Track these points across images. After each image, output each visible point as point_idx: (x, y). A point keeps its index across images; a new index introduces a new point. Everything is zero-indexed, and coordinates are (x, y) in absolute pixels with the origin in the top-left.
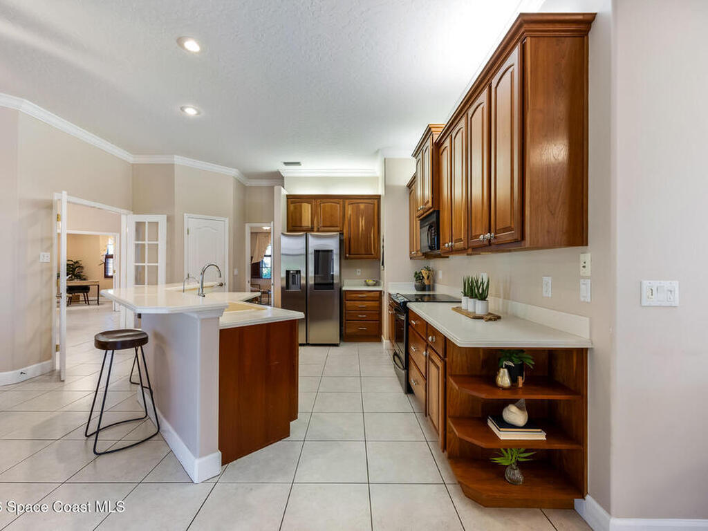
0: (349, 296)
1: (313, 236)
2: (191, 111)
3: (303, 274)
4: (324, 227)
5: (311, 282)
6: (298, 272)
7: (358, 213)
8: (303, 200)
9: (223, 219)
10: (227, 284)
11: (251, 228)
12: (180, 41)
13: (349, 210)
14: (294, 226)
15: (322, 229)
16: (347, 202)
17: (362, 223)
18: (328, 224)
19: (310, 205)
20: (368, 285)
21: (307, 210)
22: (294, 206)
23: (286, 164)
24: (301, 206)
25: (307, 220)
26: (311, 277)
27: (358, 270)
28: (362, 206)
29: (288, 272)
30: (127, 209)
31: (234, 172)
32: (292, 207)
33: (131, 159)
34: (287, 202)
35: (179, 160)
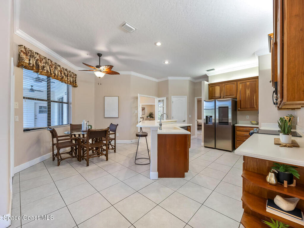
0: (238, 129)
1: (218, 101)
2: (167, 62)
3: (213, 118)
4: (226, 96)
5: (217, 121)
6: (211, 117)
7: (245, 87)
8: (216, 85)
9: (185, 96)
10: (186, 120)
11: (198, 99)
12: (155, 44)
13: (240, 86)
14: (212, 97)
15: (225, 97)
16: (239, 82)
17: (248, 92)
18: (228, 95)
19: (219, 87)
20: (253, 124)
21: (218, 89)
22: (212, 88)
23: (208, 71)
24: (215, 88)
25: (217, 94)
26: (217, 119)
27: (247, 116)
28: (248, 83)
29: (207, 117)
30: (156, 96)
31: (189, 78)
32: (211, 88)
33: (157, 80)
34: (209, 86)
35: (170, 78)
